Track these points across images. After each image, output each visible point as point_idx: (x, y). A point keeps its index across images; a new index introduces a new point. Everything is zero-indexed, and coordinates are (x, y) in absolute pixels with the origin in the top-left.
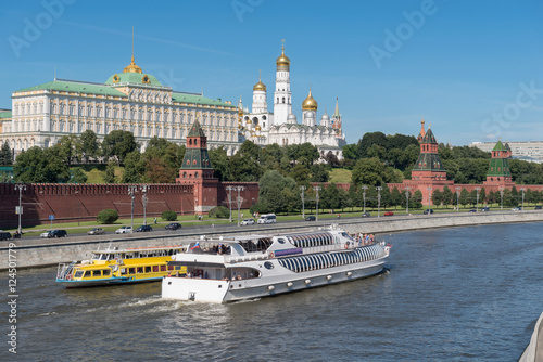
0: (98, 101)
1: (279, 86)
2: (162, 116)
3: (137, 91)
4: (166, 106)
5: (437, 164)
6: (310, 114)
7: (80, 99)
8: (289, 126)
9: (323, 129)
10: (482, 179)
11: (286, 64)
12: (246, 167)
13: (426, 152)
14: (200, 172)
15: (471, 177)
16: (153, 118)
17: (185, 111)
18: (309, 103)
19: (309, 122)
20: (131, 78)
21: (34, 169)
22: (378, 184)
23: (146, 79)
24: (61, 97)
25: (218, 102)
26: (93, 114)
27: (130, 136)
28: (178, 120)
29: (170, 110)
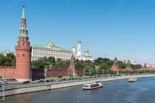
0: (44, 50)
1: (79, 47)
2: (57, 53)
3: (52, 47)
4: (58, 51)
5: (117, 65)
6: (87, 53)
7: (40, 49)
8: (83, 56)
9: (90, 57)
10: (125, 68)
11: (80, 42)
12: (80, 65)
13: (115, 62)
14: (74, 66)
15: (123, 67)
16: (56, 54)
17: (62, 52)
18: (87, 51)
19: (87, 55)
20: (51, 45)
21: (38, 65)
22: (107, 69)
23: (54, 45)
24: (36, 49)
25: (69, 50)
26: (43, 53)
27: (54, 58)
28: (61, 54)
29: (59, 52)
